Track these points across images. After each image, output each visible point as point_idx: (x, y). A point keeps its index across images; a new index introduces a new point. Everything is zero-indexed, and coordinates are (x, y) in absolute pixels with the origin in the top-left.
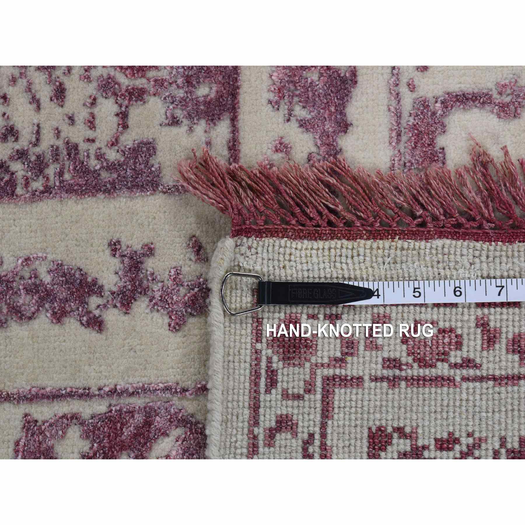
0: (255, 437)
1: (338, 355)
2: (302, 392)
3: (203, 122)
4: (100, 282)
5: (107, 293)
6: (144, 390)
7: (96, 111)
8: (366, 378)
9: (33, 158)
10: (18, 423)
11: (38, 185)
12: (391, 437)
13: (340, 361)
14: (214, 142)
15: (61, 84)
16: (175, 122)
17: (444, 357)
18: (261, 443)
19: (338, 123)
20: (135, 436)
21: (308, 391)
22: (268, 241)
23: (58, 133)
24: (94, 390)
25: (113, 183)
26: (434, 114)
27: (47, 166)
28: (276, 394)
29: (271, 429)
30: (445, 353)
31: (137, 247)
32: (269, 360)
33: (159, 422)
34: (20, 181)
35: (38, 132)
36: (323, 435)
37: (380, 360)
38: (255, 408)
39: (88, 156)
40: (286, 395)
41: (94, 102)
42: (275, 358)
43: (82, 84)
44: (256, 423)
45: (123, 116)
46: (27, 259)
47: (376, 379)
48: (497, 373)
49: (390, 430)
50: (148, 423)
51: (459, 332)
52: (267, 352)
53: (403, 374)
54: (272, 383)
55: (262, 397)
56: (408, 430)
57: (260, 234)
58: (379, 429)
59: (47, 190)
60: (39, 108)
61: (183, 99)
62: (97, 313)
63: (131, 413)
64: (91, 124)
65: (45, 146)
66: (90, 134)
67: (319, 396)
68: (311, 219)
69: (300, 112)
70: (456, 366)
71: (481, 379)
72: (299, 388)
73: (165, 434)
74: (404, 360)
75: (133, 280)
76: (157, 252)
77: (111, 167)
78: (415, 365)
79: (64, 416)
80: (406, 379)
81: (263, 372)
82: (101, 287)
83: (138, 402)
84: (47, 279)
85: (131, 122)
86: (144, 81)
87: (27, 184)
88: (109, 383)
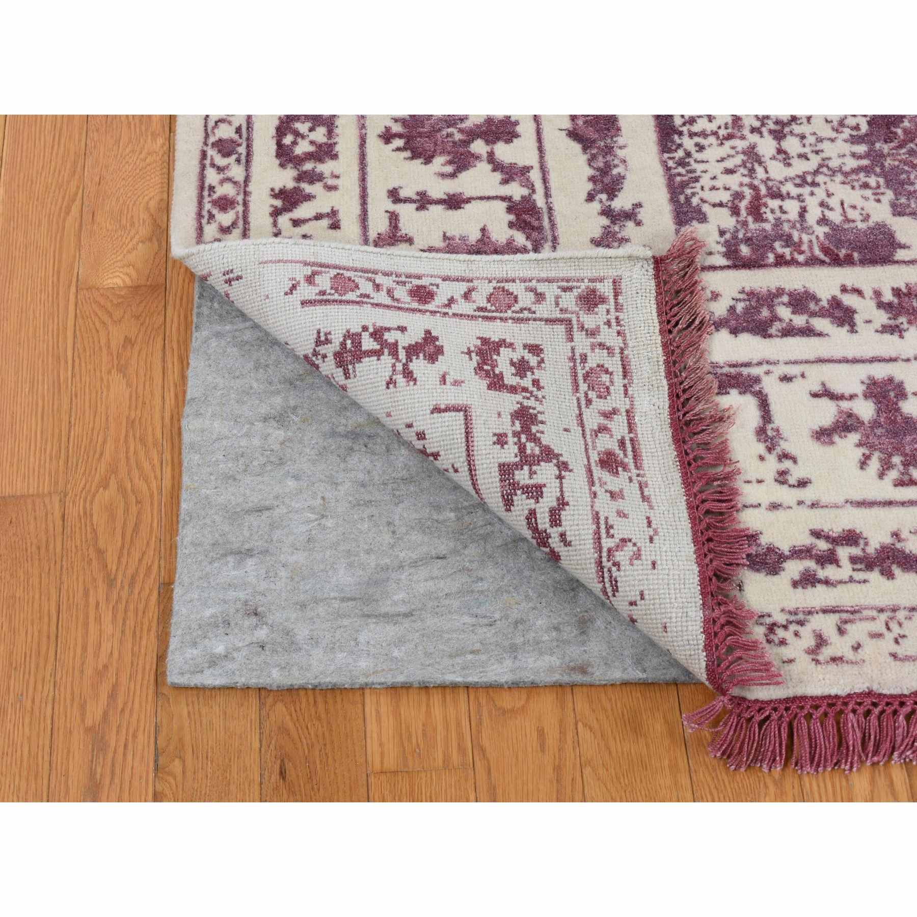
0: (530, 281)
1: (586, 326)
2: (561, 306)
3: (724, 249)
4: (615, 199)
5: (609, 203)
6: (553, 225)
7: (722, 190)
8: (573, 344)
9: (687, 160)
10: (527, 163)
11: (671, 163)
12: (538, 355)
13: (582, 328)
14: (712, 257)
15: (735, 172)
16: (722, 233)
17: (591, 387)
18: (527, 284)
19: (736, 328)
20: (525, 221)
21: (561, 310)
22: (653, 283)
23: (705, 172)
24: (550, 200)
25: (678, 201)
26: (752, 386)
27: (683, 167)
28: (558, 292)
29: (536, 289)
30: (593, 389)
31: (639, 217)
32: (578, 287)
33: (535, 234)
34: (671, 155)
35: (703, 162)
36: (535, 320)
37: (585, 351)
38: (549, 281)
39: (692, 188)
40: (557, 297)
41: (726, 189)
42: (579, 290)
43: (738, 183)
44: (538, 281)
45: (721, 205)
46: (625, 161)
47: (573, 349)
48: (584, 416)
49: (542, 355)
50: (533, 228)
51: (608, 397)
52: (583, 286)
53: (578, 365)
54: (565, 290)
55: (555, 284)
56: (543, 365)
57: (657, 276)
58: (542, 350)
59: (668, 169)
60: (718, 161)
61: (737, 238)
62: (597, 198)
63: (538, 219)
64: (713, 188)
65: (694, 166)
66: (706, 188)
67: (559, 316)
68: (671, 309)
69: (740, 307)
70: (586, 394)
71: (579, 407)
72: (563, 304)
73: (527, 238)
74: (586, 365)
75: (619, 215)
76: (638, 228)
77: (688, 199)
78: (584, 372)
79: (533, 186)
80: (575, 366)
81: (570, 284)
82: (612, 199)
83: (546, 223)
84: (615, 172)
85: (718, 209)
86: (745, 215)
87: (670, 158)
88: (556, 207)
